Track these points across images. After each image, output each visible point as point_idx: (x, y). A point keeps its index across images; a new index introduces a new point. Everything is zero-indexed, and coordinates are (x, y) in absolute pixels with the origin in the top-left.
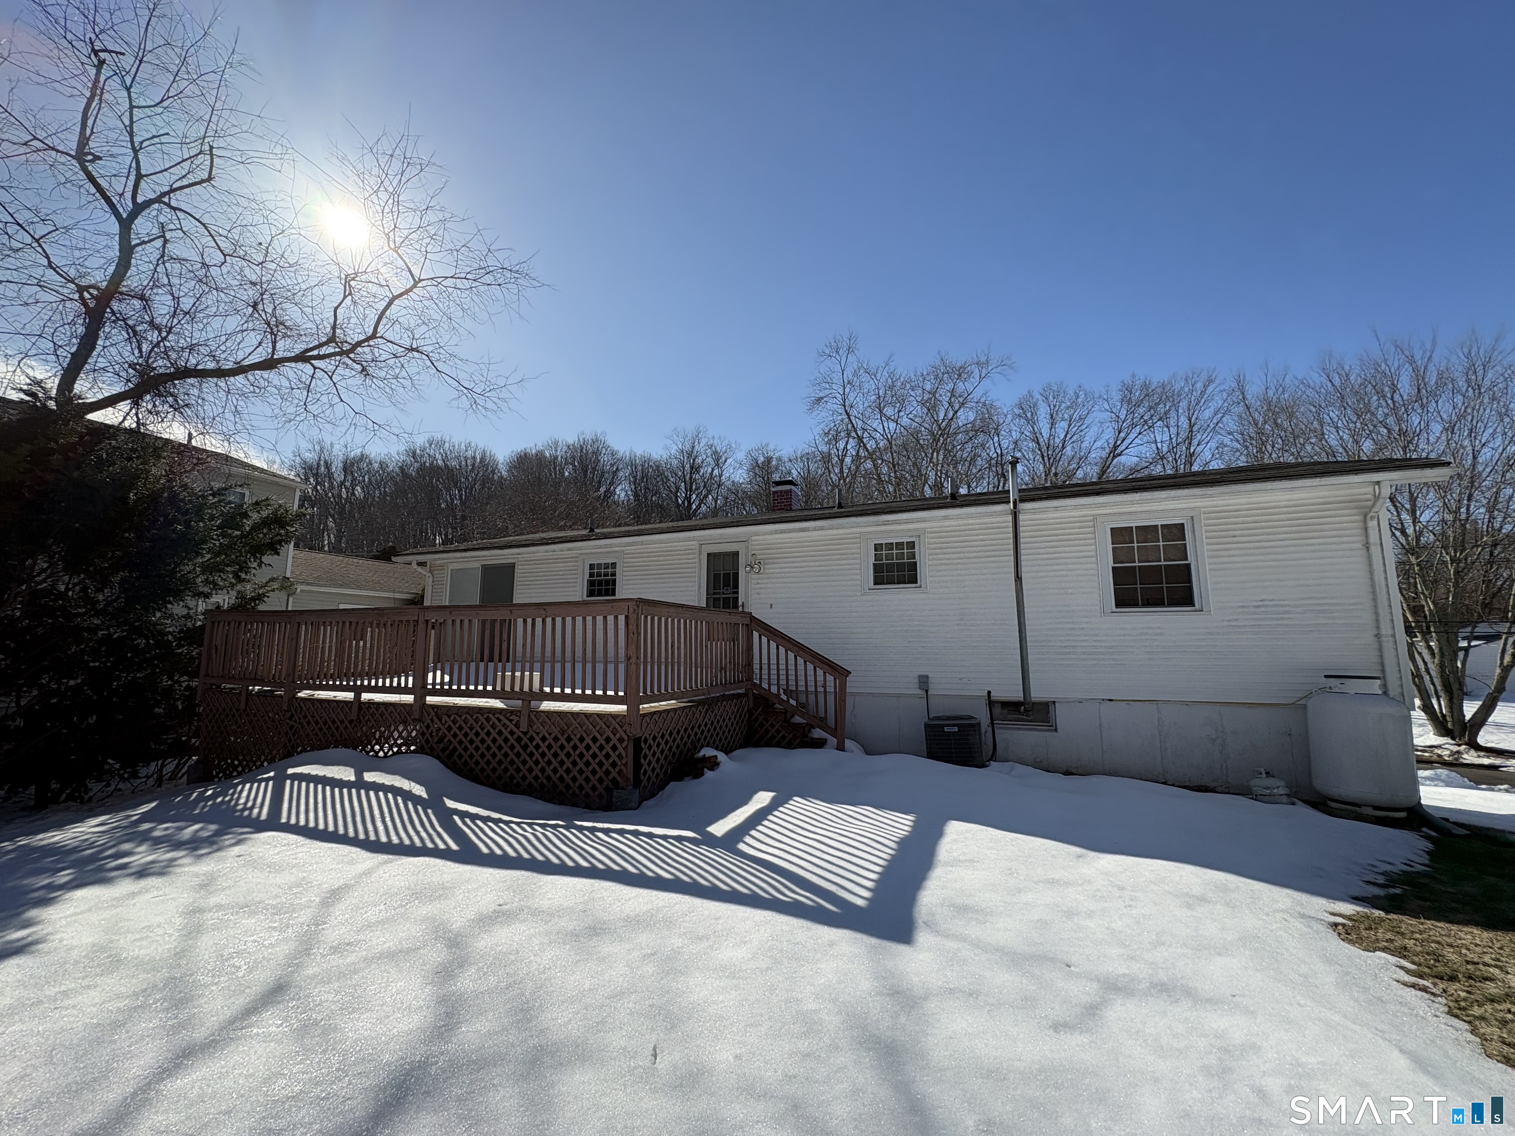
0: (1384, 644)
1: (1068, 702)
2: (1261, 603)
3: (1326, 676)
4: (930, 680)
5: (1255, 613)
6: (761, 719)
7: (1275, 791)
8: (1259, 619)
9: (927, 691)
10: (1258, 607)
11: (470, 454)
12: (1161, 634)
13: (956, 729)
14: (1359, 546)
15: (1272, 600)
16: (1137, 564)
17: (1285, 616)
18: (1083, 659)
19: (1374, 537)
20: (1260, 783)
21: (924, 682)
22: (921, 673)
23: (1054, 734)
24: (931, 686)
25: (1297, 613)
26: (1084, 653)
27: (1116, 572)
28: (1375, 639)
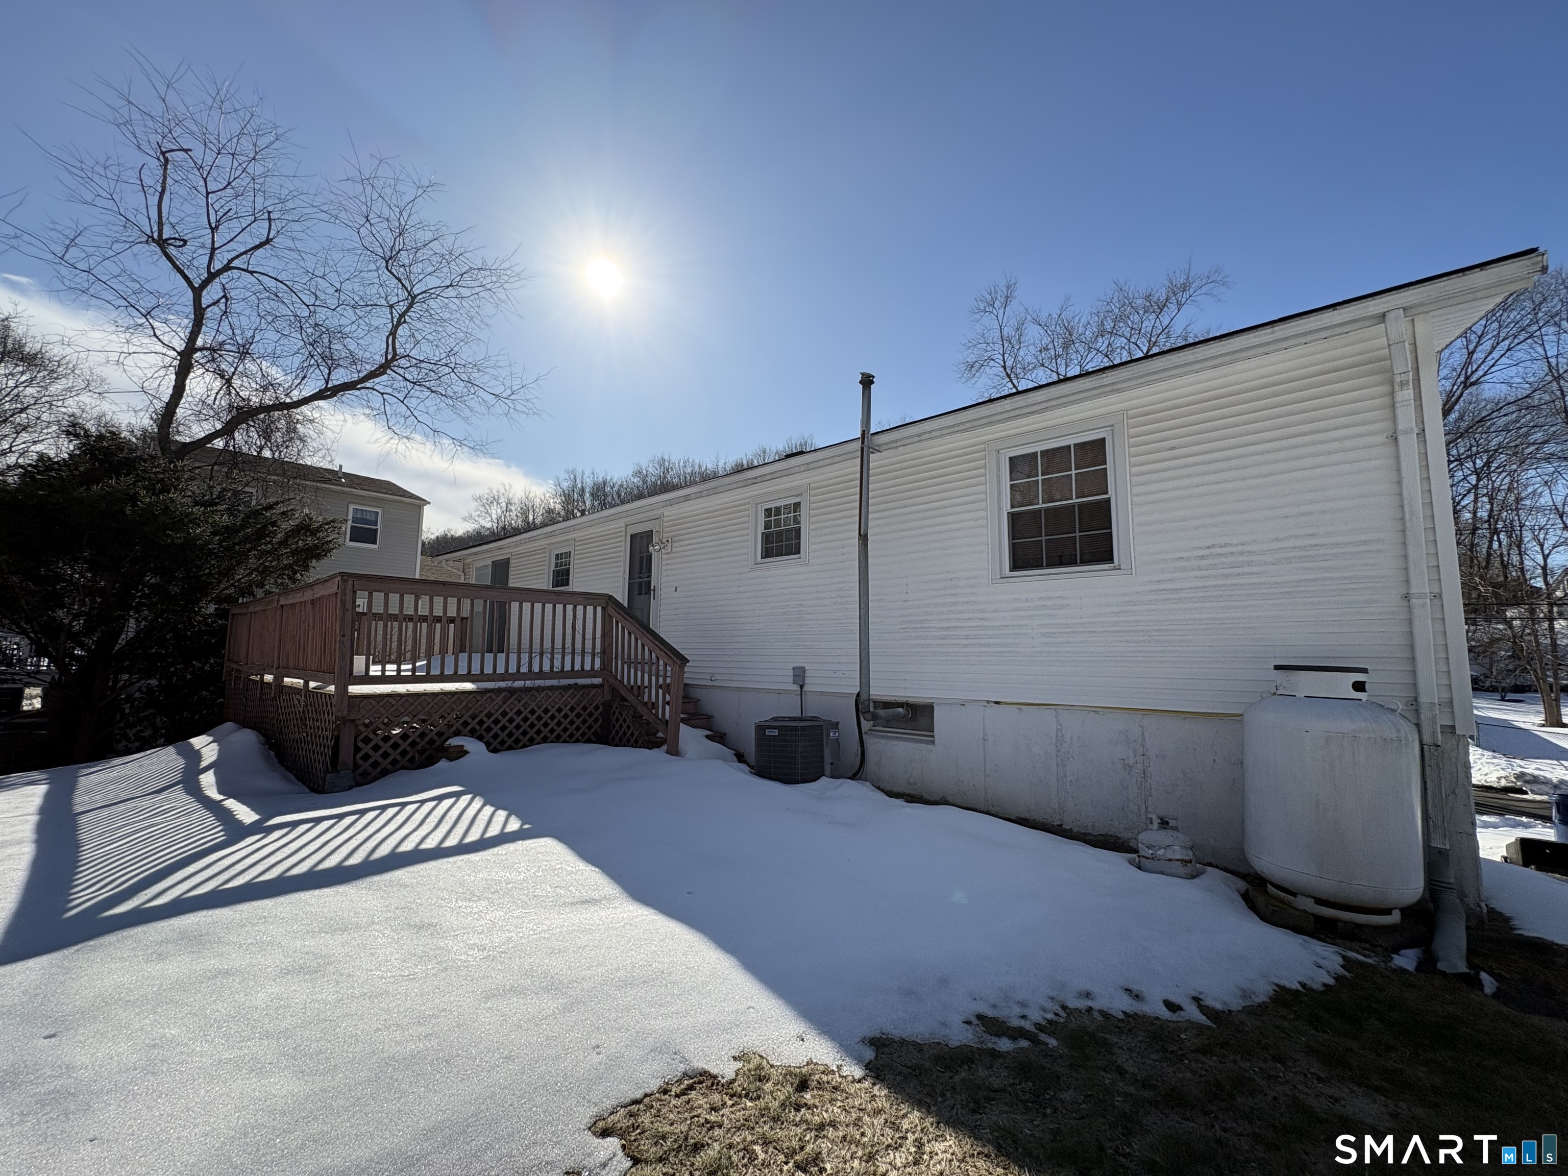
0: (1416, 612)
1: (949, 703)
2: (1206, 552)
3: (1277, 668)
4: (808, 674)
5: (1200, 569)
6: (618, 711)
7: (1161, 852)
8: (1203, 577)
9: (802, 687)
10: (1202, 557)
11: (689, 470)
12: (1062, 607)
13: (776, 732)
14: (1381, 438)
15: (1226, 545)
16: (1041, 506)
17: (1246, 569)
18: (966, 646)
19: (1406, 418)
20: (1152, 837)
21: (799, 675)
22: (796, 665)
23: (930, 747)
24: (807, 681)
25: (1266, 564)
26: (967, 637)
27: (1014, 518)
28: (1405, 603)
